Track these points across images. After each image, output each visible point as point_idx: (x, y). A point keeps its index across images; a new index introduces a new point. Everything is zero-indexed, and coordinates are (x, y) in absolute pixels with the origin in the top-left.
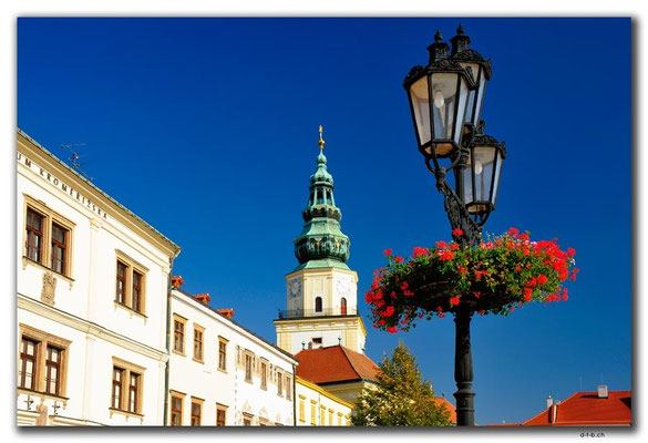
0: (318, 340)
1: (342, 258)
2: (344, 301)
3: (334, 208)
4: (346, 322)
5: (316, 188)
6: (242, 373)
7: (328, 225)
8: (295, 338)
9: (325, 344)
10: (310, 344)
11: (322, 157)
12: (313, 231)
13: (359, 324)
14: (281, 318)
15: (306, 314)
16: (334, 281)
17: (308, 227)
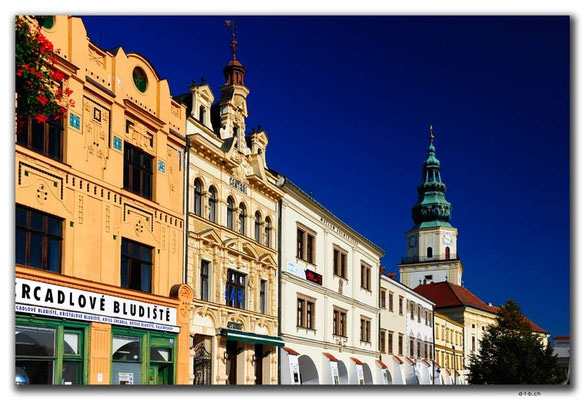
0: (429, 277)
1: (445, 219)
2: (448, 249)
3: (441, 184)
4: (449, 264)
5: (428, 170)
6: (409, 314)
7: (436, 196)
8: (414, 276)
9: (435, 280)
10: (425, 281)
11: (432, 147)
12: (426, 201)
13: (459, 265)
14: (403, 263)
15: (421, 259)
16: (441, 236)
17: (422, 199)
